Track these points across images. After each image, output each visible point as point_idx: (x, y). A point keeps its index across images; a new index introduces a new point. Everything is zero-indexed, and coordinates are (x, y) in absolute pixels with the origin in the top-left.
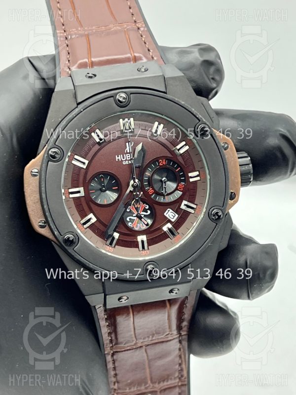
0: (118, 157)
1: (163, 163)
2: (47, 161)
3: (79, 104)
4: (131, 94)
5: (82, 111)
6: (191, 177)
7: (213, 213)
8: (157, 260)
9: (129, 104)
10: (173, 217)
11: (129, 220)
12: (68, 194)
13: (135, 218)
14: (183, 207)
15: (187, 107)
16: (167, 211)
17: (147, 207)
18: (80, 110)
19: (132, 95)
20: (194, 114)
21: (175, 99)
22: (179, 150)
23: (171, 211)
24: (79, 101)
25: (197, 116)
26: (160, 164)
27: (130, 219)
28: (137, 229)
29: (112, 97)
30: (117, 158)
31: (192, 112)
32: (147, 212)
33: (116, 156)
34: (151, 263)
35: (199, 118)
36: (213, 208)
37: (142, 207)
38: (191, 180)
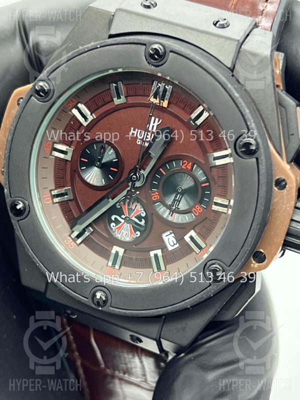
0: (134, 130)
1: (187, 167)
2: (30, 95)
3: (111, 36)
4: (171, 51)
5: (97, 48)
6: (216, 204)
7: (210, 267)
8: (112, 290)
9: (162, 65)
10: (173, 244)
11: (114, 220)
12: (50, 150)
13: (123, 221)
14: (187, 238)
15: (240, 103)
16: (168, 233)
17: (144, 215)
18: (97, 45)
19: (171, 54)
20: (246, 117)
21: (227, 86)
22: (216, 158)
23: (173, 235)
24: (113, 32)
25: (249, 124)
26: (183, 167)
27: (115, 218)
28: (119, 236)
29: (145, 45)
30: (132, 131)
31: (244, 114)
32: (141, 221)
33: (132, 128)
34: (103, 289)
35: (250, 127)
36: (213, 261)
37: (138, 211)
38: (215, 208)
